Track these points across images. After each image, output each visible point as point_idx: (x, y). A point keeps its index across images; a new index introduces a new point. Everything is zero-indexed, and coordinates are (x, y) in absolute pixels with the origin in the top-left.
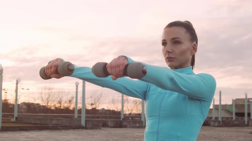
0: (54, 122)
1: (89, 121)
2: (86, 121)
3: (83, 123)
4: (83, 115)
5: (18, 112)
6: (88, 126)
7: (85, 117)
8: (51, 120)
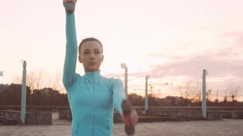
0: (179, 114)
1: (210, 112)
2: (207, 113)
3: (204, 115)
4: (204, 108)
5: (149, 106)
6: (209, 117)
7: (206, 109)
8: (176, 112)
